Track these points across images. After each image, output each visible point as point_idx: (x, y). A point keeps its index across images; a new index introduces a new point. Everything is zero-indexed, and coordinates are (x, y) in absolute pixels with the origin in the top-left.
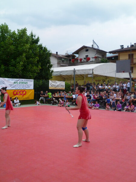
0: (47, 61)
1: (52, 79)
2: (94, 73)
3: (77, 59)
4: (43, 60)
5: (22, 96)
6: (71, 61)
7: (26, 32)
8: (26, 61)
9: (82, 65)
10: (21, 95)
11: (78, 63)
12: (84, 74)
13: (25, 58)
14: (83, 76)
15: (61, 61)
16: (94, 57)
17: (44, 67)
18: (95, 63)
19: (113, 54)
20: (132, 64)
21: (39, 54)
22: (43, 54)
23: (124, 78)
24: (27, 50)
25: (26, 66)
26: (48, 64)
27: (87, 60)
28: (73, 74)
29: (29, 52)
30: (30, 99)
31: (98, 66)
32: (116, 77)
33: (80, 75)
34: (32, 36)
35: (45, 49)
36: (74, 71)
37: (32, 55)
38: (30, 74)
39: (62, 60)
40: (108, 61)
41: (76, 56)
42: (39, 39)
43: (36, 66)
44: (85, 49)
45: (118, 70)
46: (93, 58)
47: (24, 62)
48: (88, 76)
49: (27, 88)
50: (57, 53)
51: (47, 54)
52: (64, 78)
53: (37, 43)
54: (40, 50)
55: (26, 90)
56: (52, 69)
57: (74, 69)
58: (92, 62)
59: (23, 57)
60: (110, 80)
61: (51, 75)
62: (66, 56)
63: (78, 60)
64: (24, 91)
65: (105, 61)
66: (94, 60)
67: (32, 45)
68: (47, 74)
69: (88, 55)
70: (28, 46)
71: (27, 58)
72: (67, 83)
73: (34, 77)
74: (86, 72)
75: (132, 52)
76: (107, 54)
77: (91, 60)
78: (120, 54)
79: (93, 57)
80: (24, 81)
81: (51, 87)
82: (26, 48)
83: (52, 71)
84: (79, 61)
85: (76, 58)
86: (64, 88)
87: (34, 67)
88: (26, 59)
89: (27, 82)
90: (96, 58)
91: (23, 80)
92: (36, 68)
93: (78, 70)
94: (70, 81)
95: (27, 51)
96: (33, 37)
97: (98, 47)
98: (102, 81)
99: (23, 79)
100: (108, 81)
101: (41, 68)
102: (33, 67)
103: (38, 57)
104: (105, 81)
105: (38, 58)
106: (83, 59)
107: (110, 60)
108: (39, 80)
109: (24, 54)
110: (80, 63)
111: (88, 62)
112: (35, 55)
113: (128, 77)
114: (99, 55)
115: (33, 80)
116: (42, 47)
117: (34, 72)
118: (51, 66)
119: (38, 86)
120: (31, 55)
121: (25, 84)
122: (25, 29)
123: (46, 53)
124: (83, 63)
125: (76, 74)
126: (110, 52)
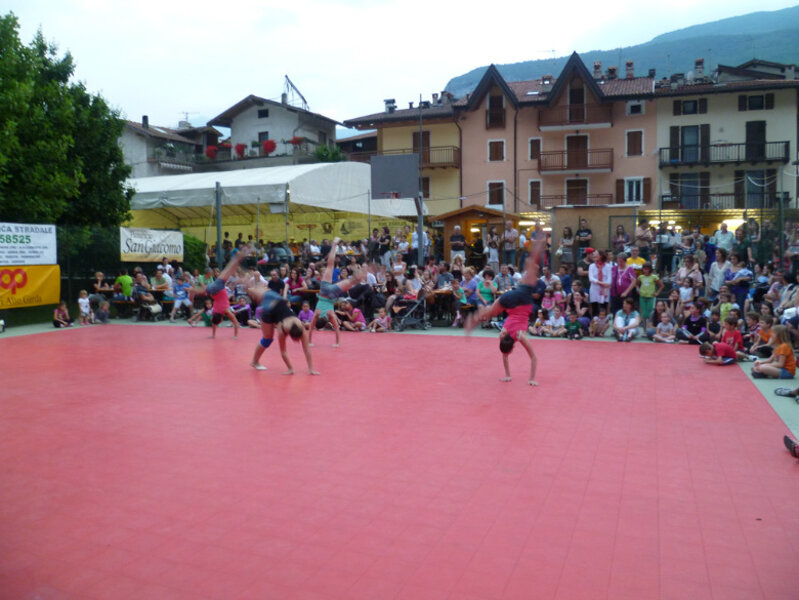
0: (108, 151)
1: (132, 221)
2: (293, 200)
3: (226, 147)
4: (91, 146)
5: (9, 290)
6: (204, 155)
7: (16, 33)
8: (20, 149)
9: (244, 168)
10: (5, 286)
11: (229, 161)
12: (255, 201)
13: (15, 140)
14: (251, 209)
15: (164, 152)
16: (290, 137)
17: (95, 176)
18: (294, 164)
19: (360, 129)
20: (423, 168)
21: (73, 125)
22: (93, 125)
23: (400, 217)
24: (21, 107)
25: (20, 170)
26: (112, 166)
27: (265, 152)
28: (214, 204)
29: (30, 114)
30: (43, 303)
31: (306, 174)
32: (372, 213)
33: (240, 206)
34: (42, 48)
35: (99, 106)
36: (218, 191)
37: (46, 126)
38: (40, 202)
39: (165, 148)
40: (341, 155)
41: (221, 135)
42: (74, 62)
43: (65, 172)
44: (254, 106)
45: (379, 191)
46: (285, 143)
47: (14, 154)
48: (269, 211)
49: (28, 261)
50: (145, 118)
51: (108, 123)
52: (179, 219)
53: (65, 80)
54: (80, 106)
55: (25, 269)
56: (129, 183)
57: (218, 184)
58: (284, 160)
59: (7, 133)
60: (350, 223)
61: (128, 208)
62: (182, 134)
63: (228, 148)
64: (18, 271)
65: (330, 156)
66: (289, 148)
67: (42, 86)
68: (112, 204)
69: (267, 133)
70: (27, 88)
71: (25, 138)
72: (191, 236)
73: (58, 216)
74: (261, 197)
75: (424, 124)
76: (338, 127)
77: (280, 149)
78: (385, 130)
79: (287, 139)
80: (14, 232)
81: (126, 254)
82: (19, 100)
83: (131, 193)
84: (234, 152)
85: (220, 140)
86: (180, 257)
87: (54, 175)
88: (22, 142)
89: (28, 237)
90: (296, 142)
91: (9, 230)
92: (67, 180)
93: (234, 189)
94: (202, 229)
95: (24, 112)
96: (48, 55)
97: (305, 102)
98: (320, 227)
99: (12, 226)
100: (343, 228)
101: (84, 180)
102: (52, 178)
103: (70, 137)
104: (330, 226)
105: (72, 141)
106: (249, 144)
107: (350, 150)
108: (77, 228)
109: (12, 124)
110: (239, 160)
111: (267, 156)
112: (59, 125)
113: (413, 212)
114: (309, 131)
115: (53, 228)
116: (88, 96)
117: (58, 194)
118: (126, 172)
119: (75, 252)
120: (40, 126)
121: (18, 245)
122: (8, 17)
123: (103, 121)
124: (250, 161)
125: (223, 203)
126: (349, 124)
